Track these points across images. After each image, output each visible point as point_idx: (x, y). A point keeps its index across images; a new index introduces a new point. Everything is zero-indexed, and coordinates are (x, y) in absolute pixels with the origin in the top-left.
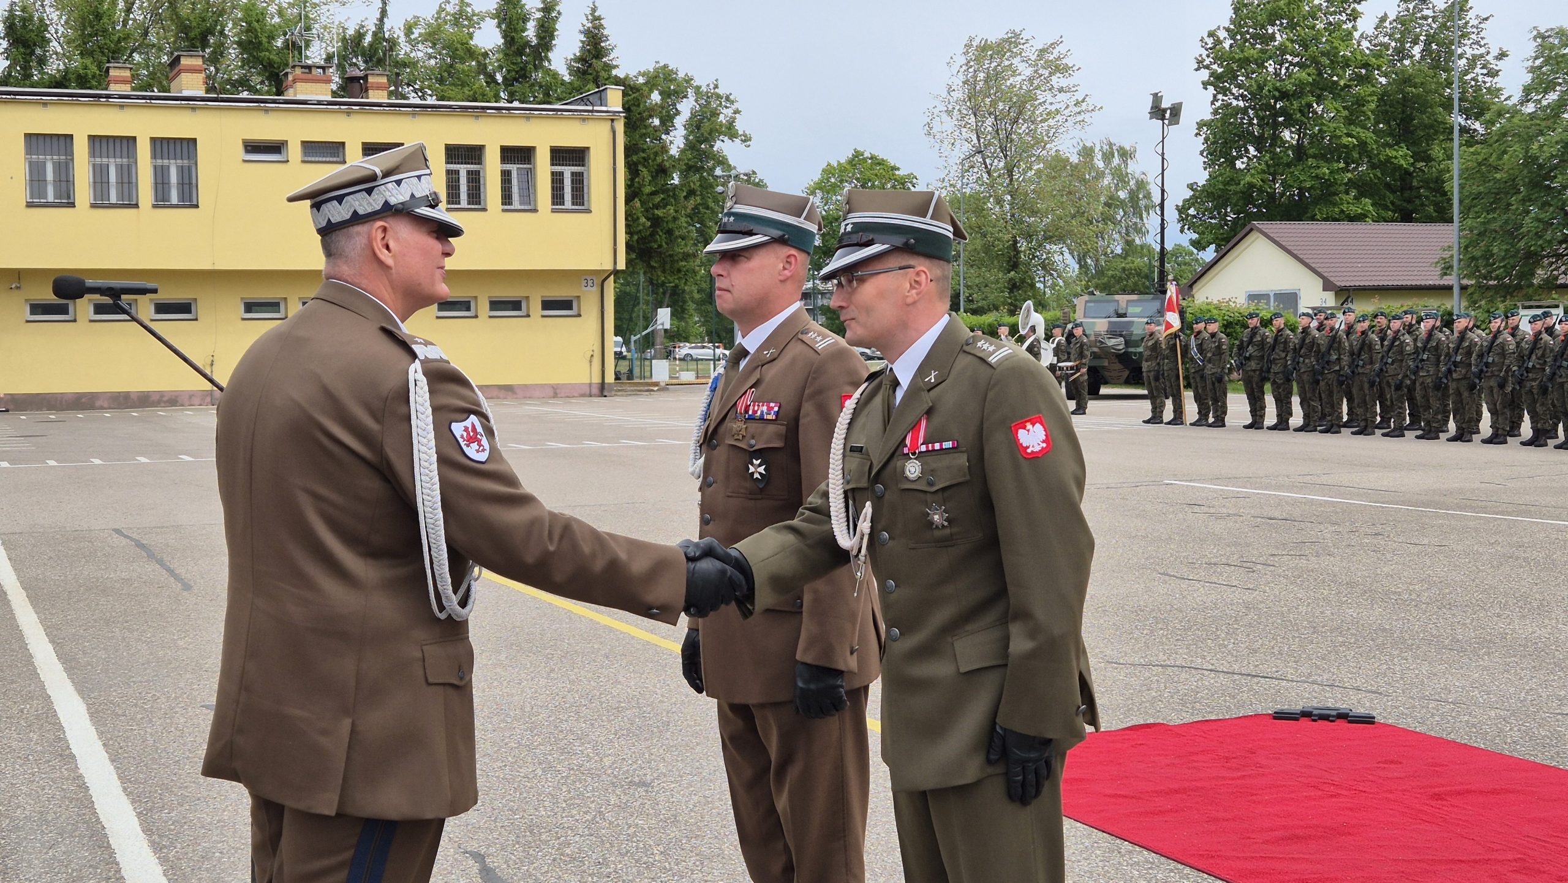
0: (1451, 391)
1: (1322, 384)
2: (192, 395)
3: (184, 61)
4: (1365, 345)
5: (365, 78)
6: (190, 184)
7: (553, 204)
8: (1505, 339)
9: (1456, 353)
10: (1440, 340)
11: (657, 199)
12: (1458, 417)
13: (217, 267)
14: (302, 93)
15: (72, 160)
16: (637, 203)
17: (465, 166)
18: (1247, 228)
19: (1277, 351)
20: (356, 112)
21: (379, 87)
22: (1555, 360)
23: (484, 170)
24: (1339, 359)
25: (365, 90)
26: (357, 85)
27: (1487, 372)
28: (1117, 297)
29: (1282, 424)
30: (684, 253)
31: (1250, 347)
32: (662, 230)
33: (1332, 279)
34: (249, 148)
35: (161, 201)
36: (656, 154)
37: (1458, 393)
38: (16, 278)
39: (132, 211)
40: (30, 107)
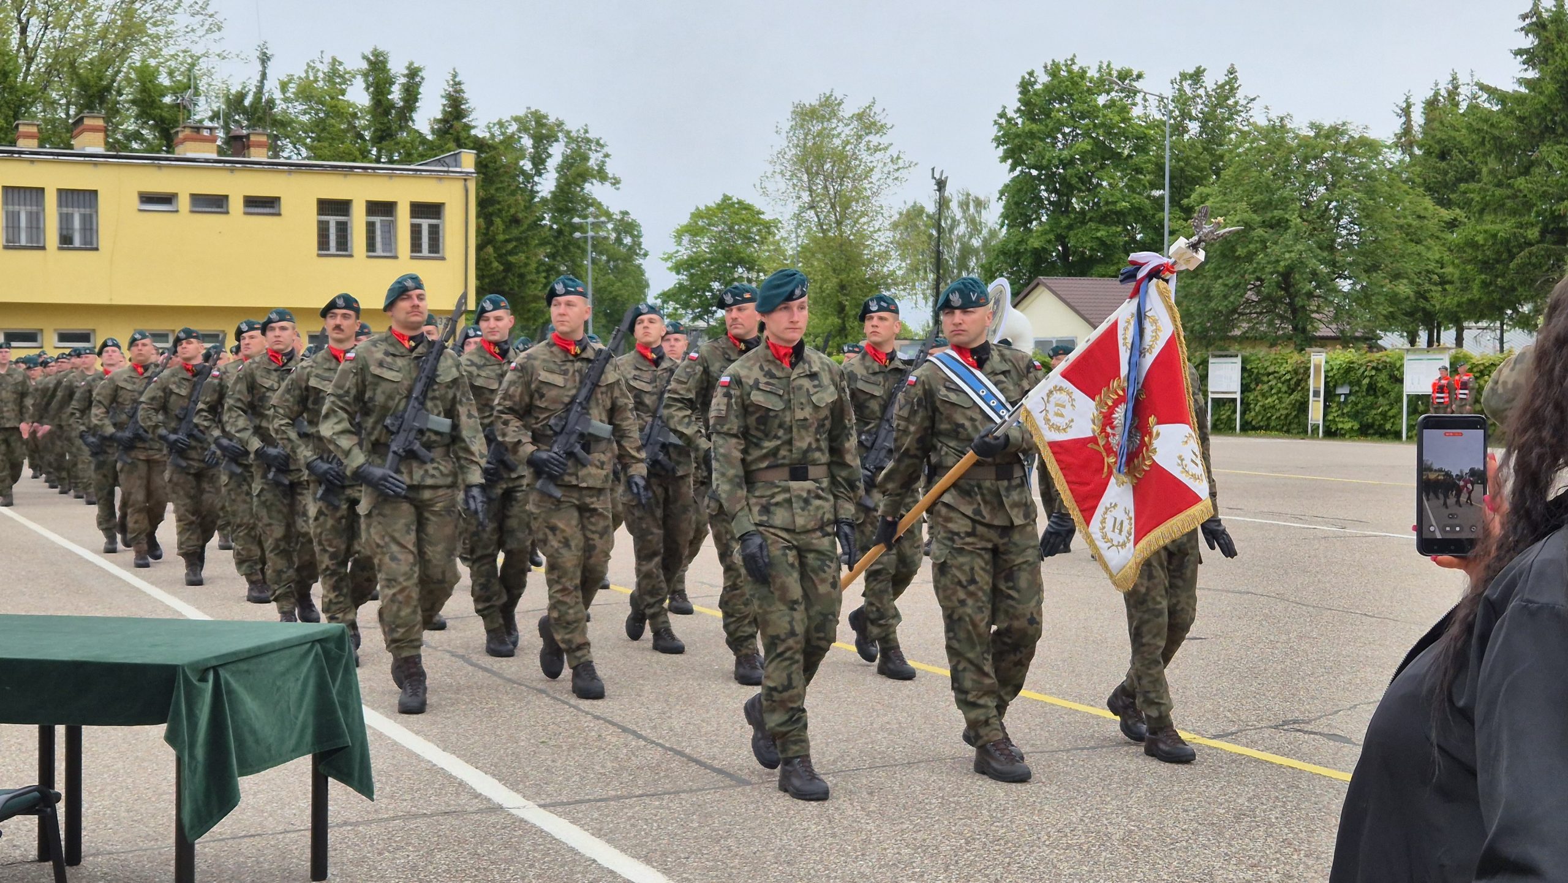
3: (87, 122)
5: (248, 136)
6: (91, 229)
7: (412, 251)
11: (510, 246)
13: (114, 302)
14: (191, 151)
16: (490, 249)
17: (335, 218)
18: (1035, 282)
20: (239, 170)
21: (260, 145)
23: (351, 221)
25: (246, 150)
26: (240, 143)
32: (513, 275)
34: (144, 199)
35: (66, 244)
36: (509, 206)
39: (40, 252)
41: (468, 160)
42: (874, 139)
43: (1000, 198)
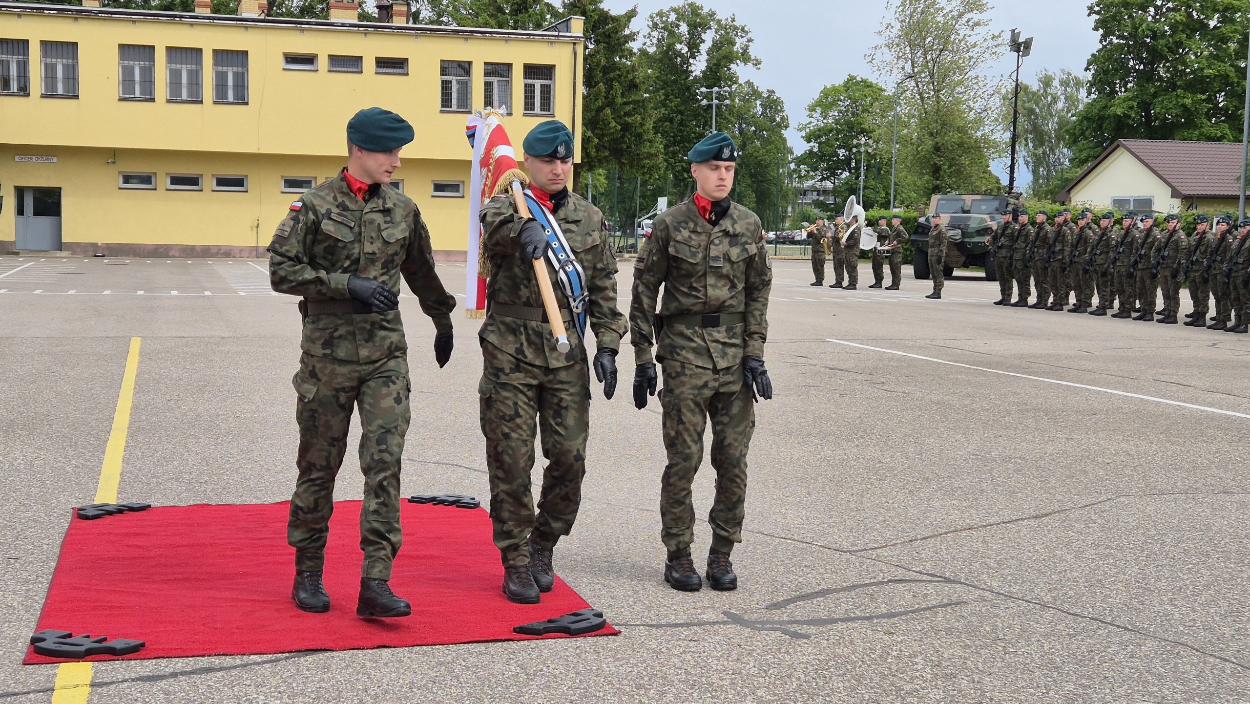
0: (1138, 279)
1: (1049, 270)
2: (242, 249)
4: (1081, 238)
5: (390, 6)
6: (243, 86)
7: (525, 109)
8: (1179, 237)
9: (1142, 247)
10: (1134, 236)
11: (627, 108)
12: (1142, 300)
13: (263, 151)
14: (335, 17)
15: (154, 65)
17: (457, 78)
18: (1115, 144)
19: (1019, 241)
20: (371, 33)
21: (400, 14)
22: (1211, 255)
23: (471, 80)
24: (1062, 250)
25: (390, 17)
26: (384, 12)
27: (1163, 263)
28: (964, 197)
29: (1022, 303)
30: (648, 152)
31: (1002, 238)
32: (631, 135)
33: (1179, 188)
34: (289, 59)
35: (221, 98)
36: (628, 72)
37: (1143, 281)
38: (112, 155)
39: (198, 106)
40: (123, 24)
41: (577, 25)
42: (975, 16)
43: (1087, 69)
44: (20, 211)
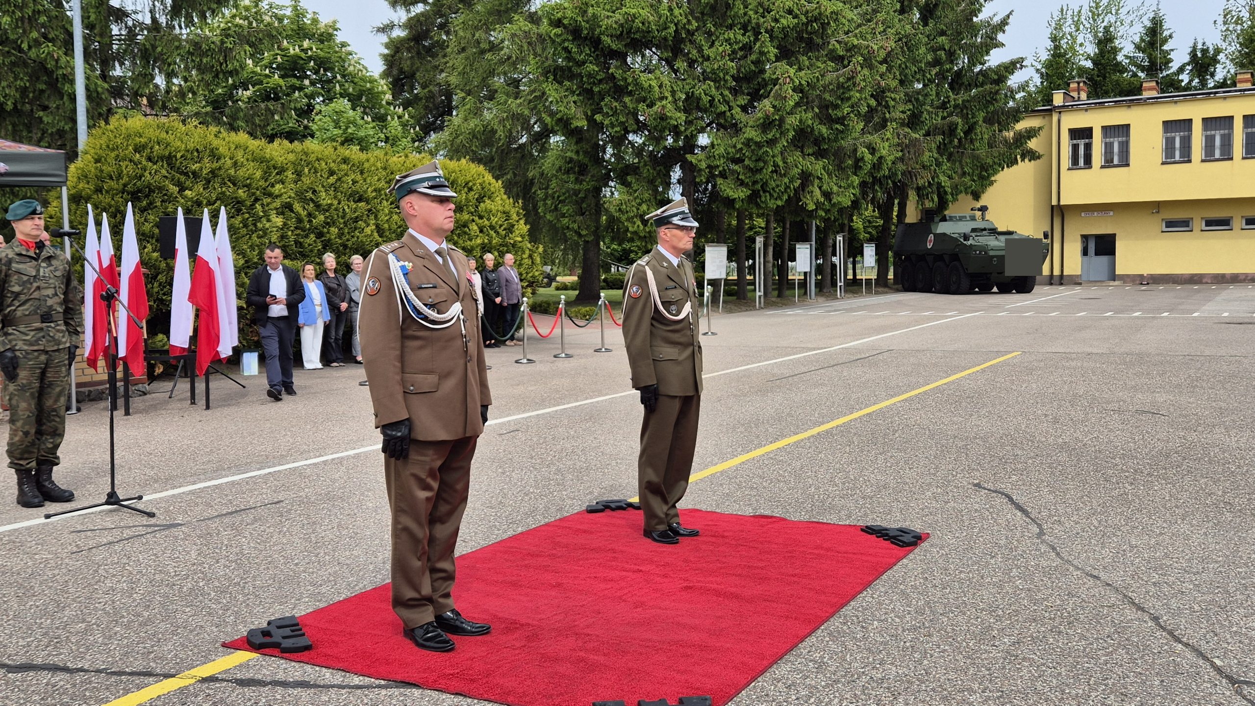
15: (1192, 134)
38: (1156, 207)
39: (1230, 162)
40: (1167, 106)
44: (1085, 252)
